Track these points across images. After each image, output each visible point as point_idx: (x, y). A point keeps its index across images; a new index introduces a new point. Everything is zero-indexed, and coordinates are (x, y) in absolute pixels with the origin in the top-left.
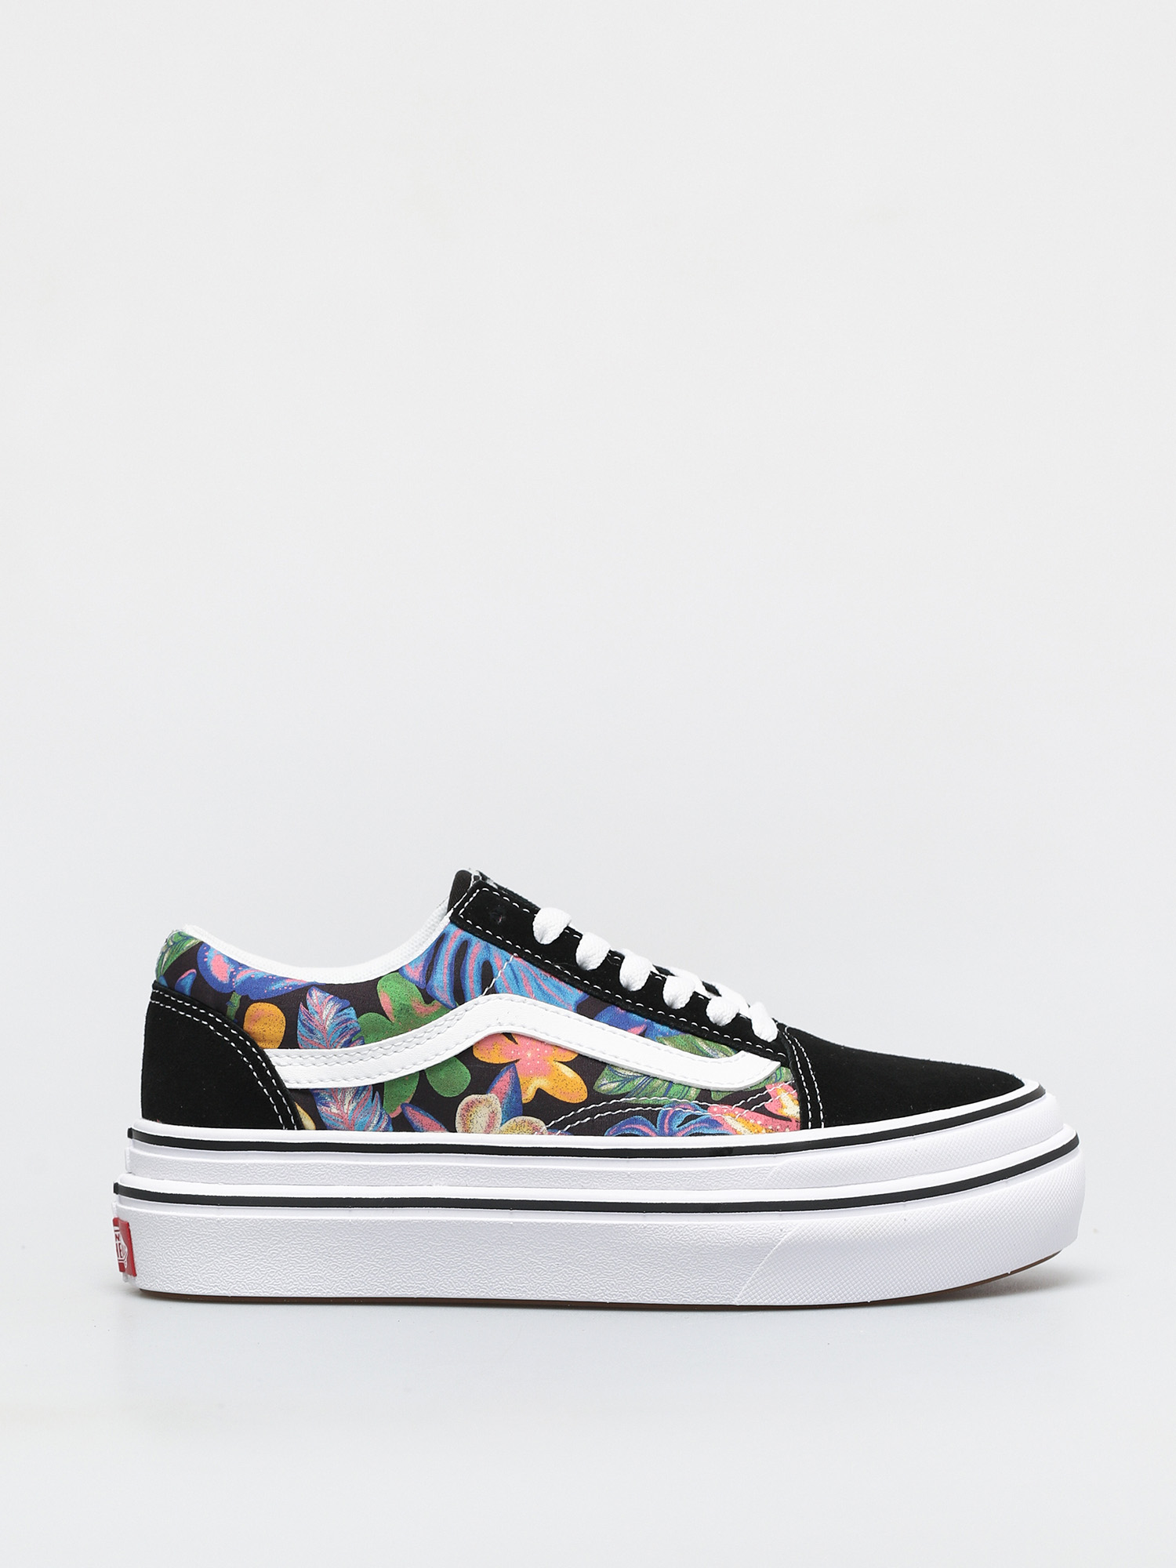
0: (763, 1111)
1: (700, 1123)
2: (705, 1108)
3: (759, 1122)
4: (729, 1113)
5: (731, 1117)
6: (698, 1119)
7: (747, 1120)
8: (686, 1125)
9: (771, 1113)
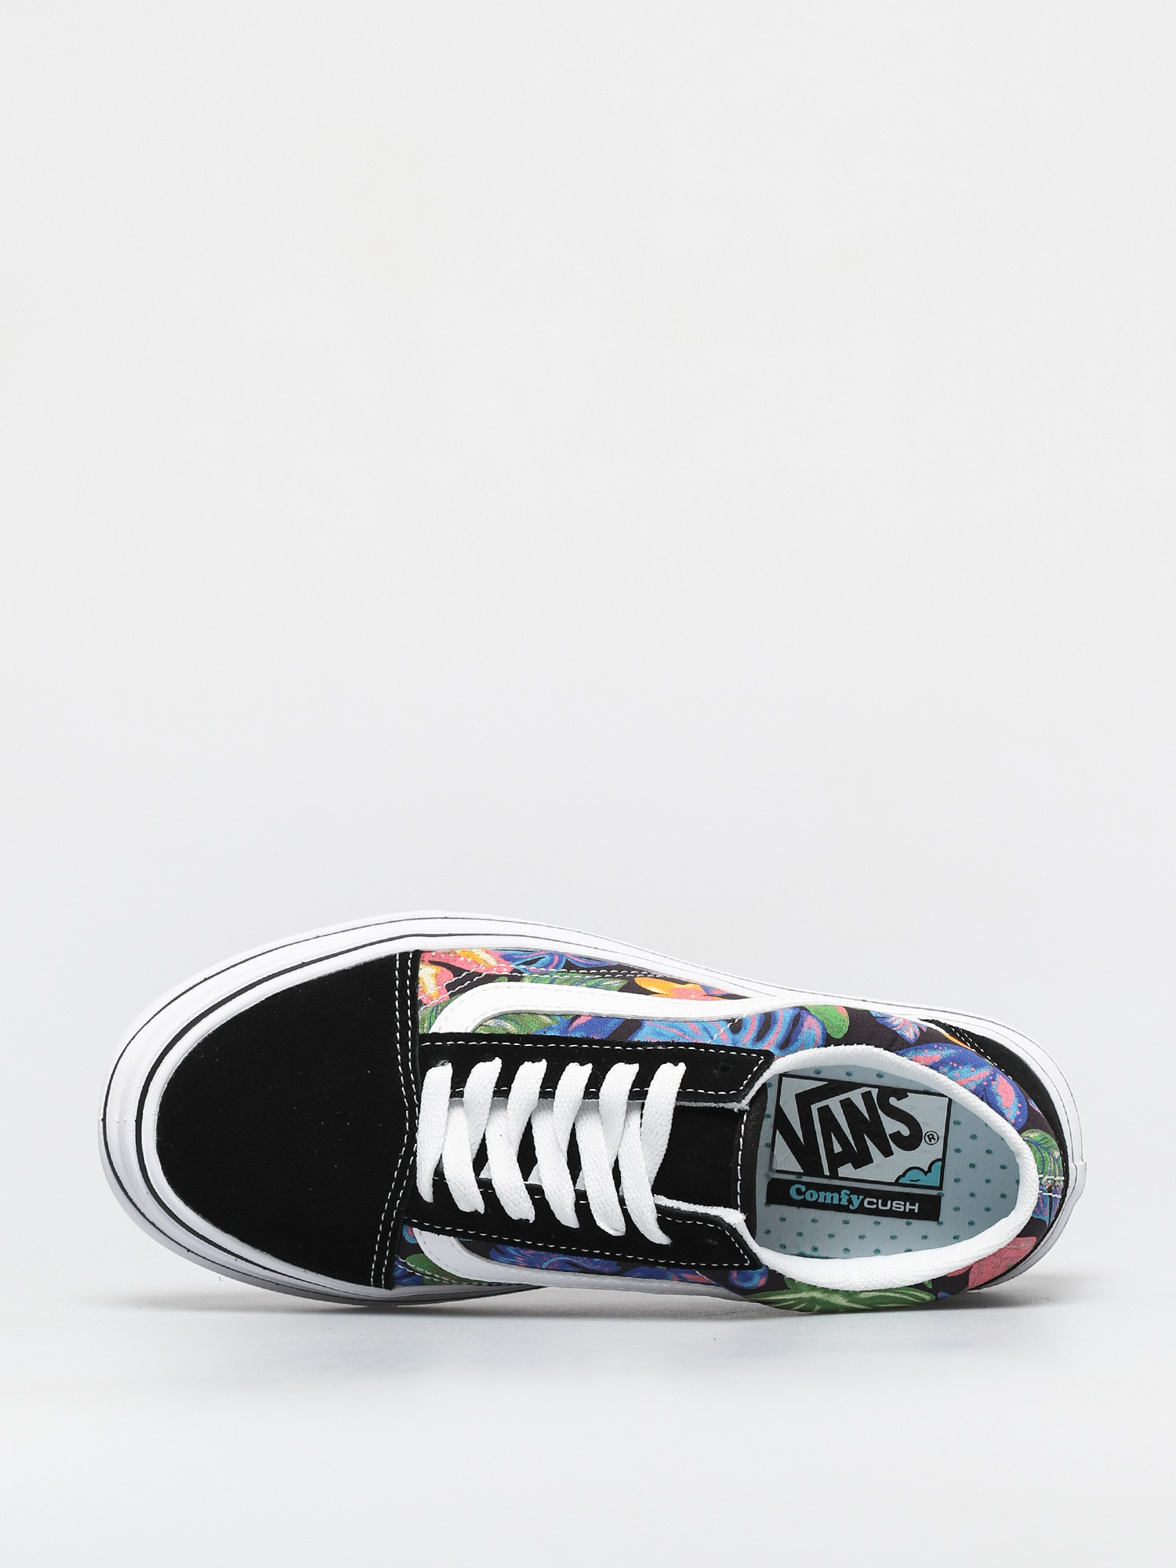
0: (456, 971)
1: (523, 958)
2: (515, 970)
3: (462, 959)
4: (492, 968)
5: (491, 964)
6: (524, 961)
7: (474, 962)
8: (536, 957)
9: (448, 969)
